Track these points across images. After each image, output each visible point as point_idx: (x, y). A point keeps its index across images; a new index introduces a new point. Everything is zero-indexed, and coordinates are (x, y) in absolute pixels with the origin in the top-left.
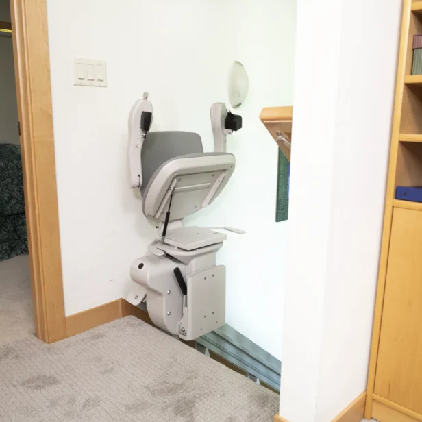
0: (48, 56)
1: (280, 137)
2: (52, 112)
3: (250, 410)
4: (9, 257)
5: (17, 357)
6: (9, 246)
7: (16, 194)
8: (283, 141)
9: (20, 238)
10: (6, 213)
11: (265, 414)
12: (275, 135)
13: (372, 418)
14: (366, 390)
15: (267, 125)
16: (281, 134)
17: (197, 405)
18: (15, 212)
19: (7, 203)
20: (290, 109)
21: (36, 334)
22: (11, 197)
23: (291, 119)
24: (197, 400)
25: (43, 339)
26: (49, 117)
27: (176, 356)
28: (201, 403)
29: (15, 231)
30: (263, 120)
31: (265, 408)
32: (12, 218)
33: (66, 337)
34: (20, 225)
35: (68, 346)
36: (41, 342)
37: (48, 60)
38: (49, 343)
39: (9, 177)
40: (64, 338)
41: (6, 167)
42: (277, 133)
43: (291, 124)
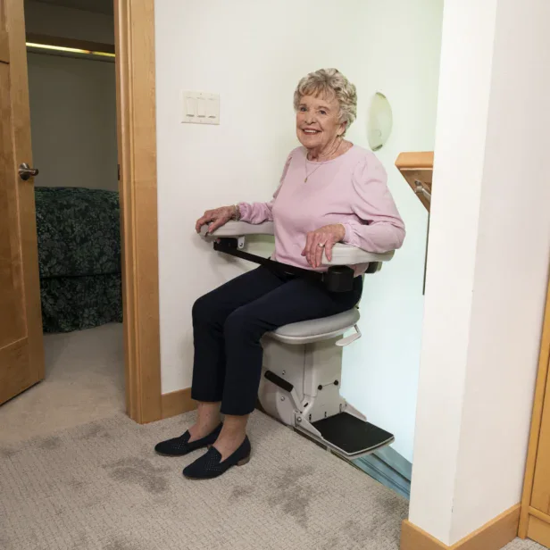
0: (154, 88)
1: (419, 188)
2: (156, 153)
3: (374, 515)
4: (97, 324)
5: (106, 435)
6: (98, 312)
7: (108, 250)
8: (422, 192)
9: (110, 302)
10: (95, 271)
11: (393, 521)
12: (414, 185)
13: (527, 538)
14: (521, 502)
15: (404, 173)
16: (420, 184)
17: (311, 505)
18: (106, 271)
19: (97, 260)
20: (431, 154)
21: (127, 413)
22: (102, 254)
23: (432, 166)
24: (312, 499)
25: (135, 419)
26: (152, 160)
27: (289, 448)
28: (316, 502)
29: (105, 293)
30: (399, 167)
31: (394, 515)
32: (102, 277)
33: (161, 419)
34: (111, 287)
35: (163, 428)
36: (133, 422)
37: (154, 94)
38: (142, 423)
39: (100, 230)
40: (158, 419)
41: (98, 217)
42: (416, 182)
43: (431, 172)
